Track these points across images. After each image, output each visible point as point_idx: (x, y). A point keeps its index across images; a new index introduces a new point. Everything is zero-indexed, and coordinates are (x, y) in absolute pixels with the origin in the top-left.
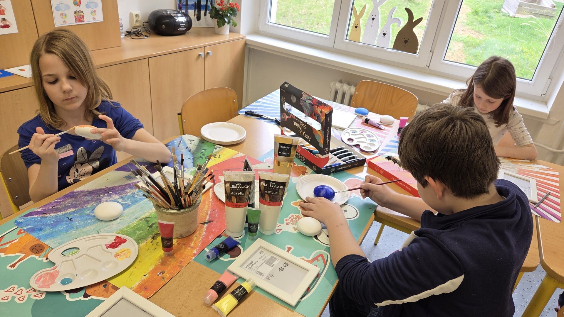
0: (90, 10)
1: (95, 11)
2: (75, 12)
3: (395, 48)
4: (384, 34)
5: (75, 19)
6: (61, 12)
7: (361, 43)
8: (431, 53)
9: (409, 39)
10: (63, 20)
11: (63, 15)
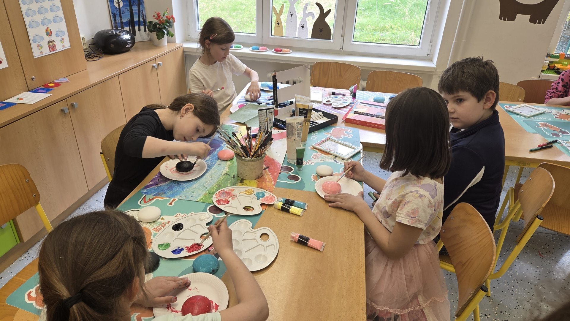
0: (60, 38)
1: (63, 39)
2: (48, 42)
3: (313, 37)
4: (303, 27)
5: (49, 49)
6: (37, 43)
7: (285, 36)
8: (343, 37)
9: (323, 28)
10: (40, 51)
11: (39, 46)
